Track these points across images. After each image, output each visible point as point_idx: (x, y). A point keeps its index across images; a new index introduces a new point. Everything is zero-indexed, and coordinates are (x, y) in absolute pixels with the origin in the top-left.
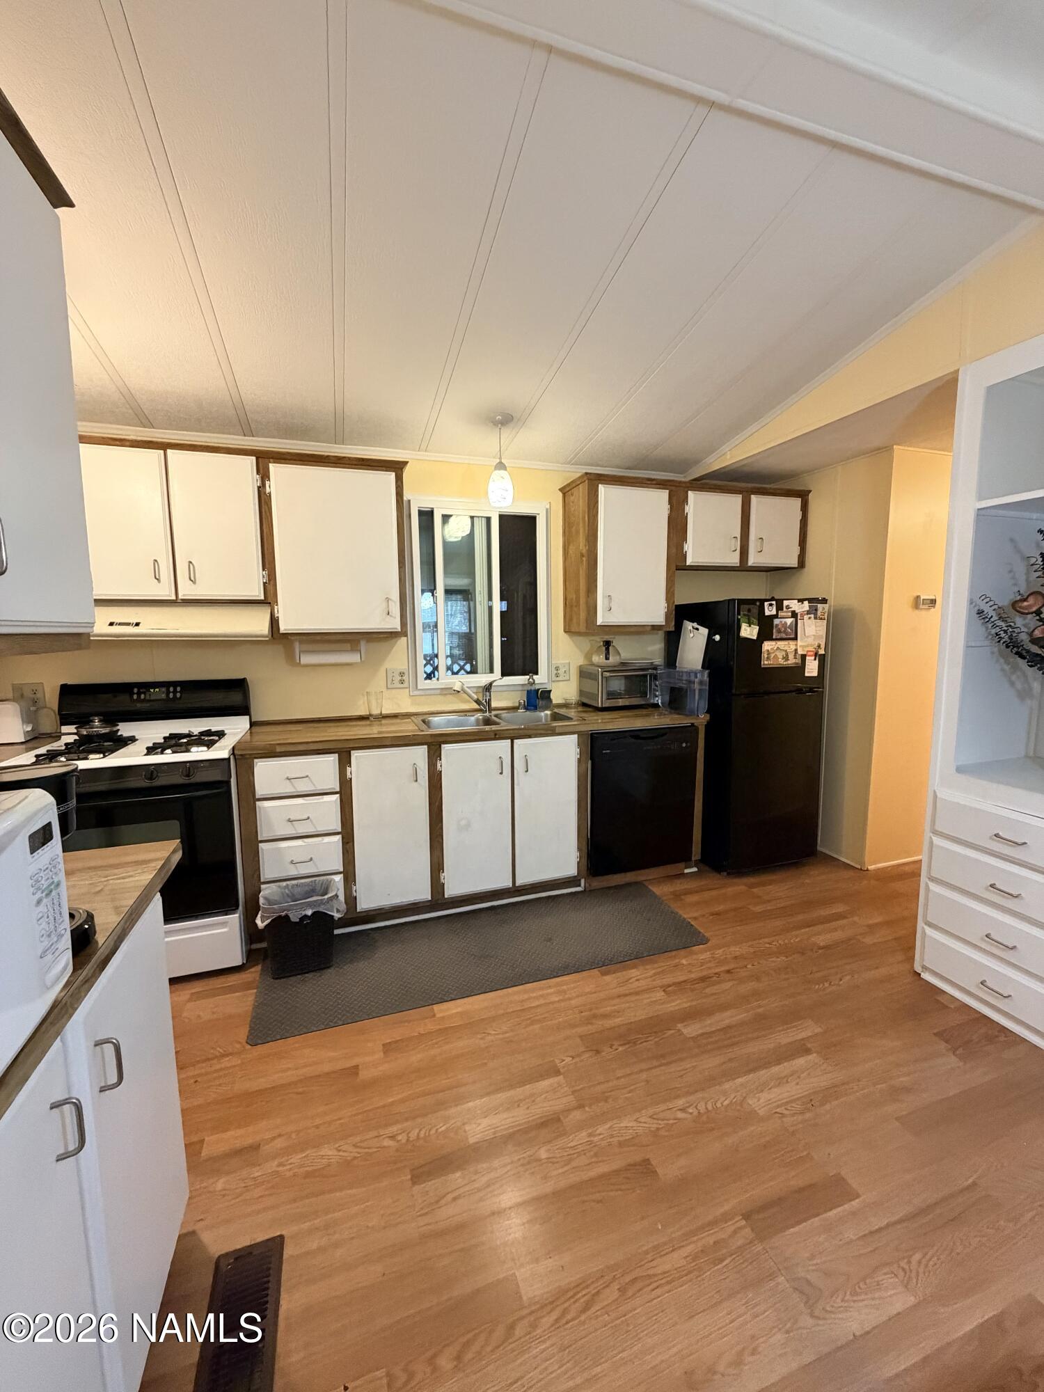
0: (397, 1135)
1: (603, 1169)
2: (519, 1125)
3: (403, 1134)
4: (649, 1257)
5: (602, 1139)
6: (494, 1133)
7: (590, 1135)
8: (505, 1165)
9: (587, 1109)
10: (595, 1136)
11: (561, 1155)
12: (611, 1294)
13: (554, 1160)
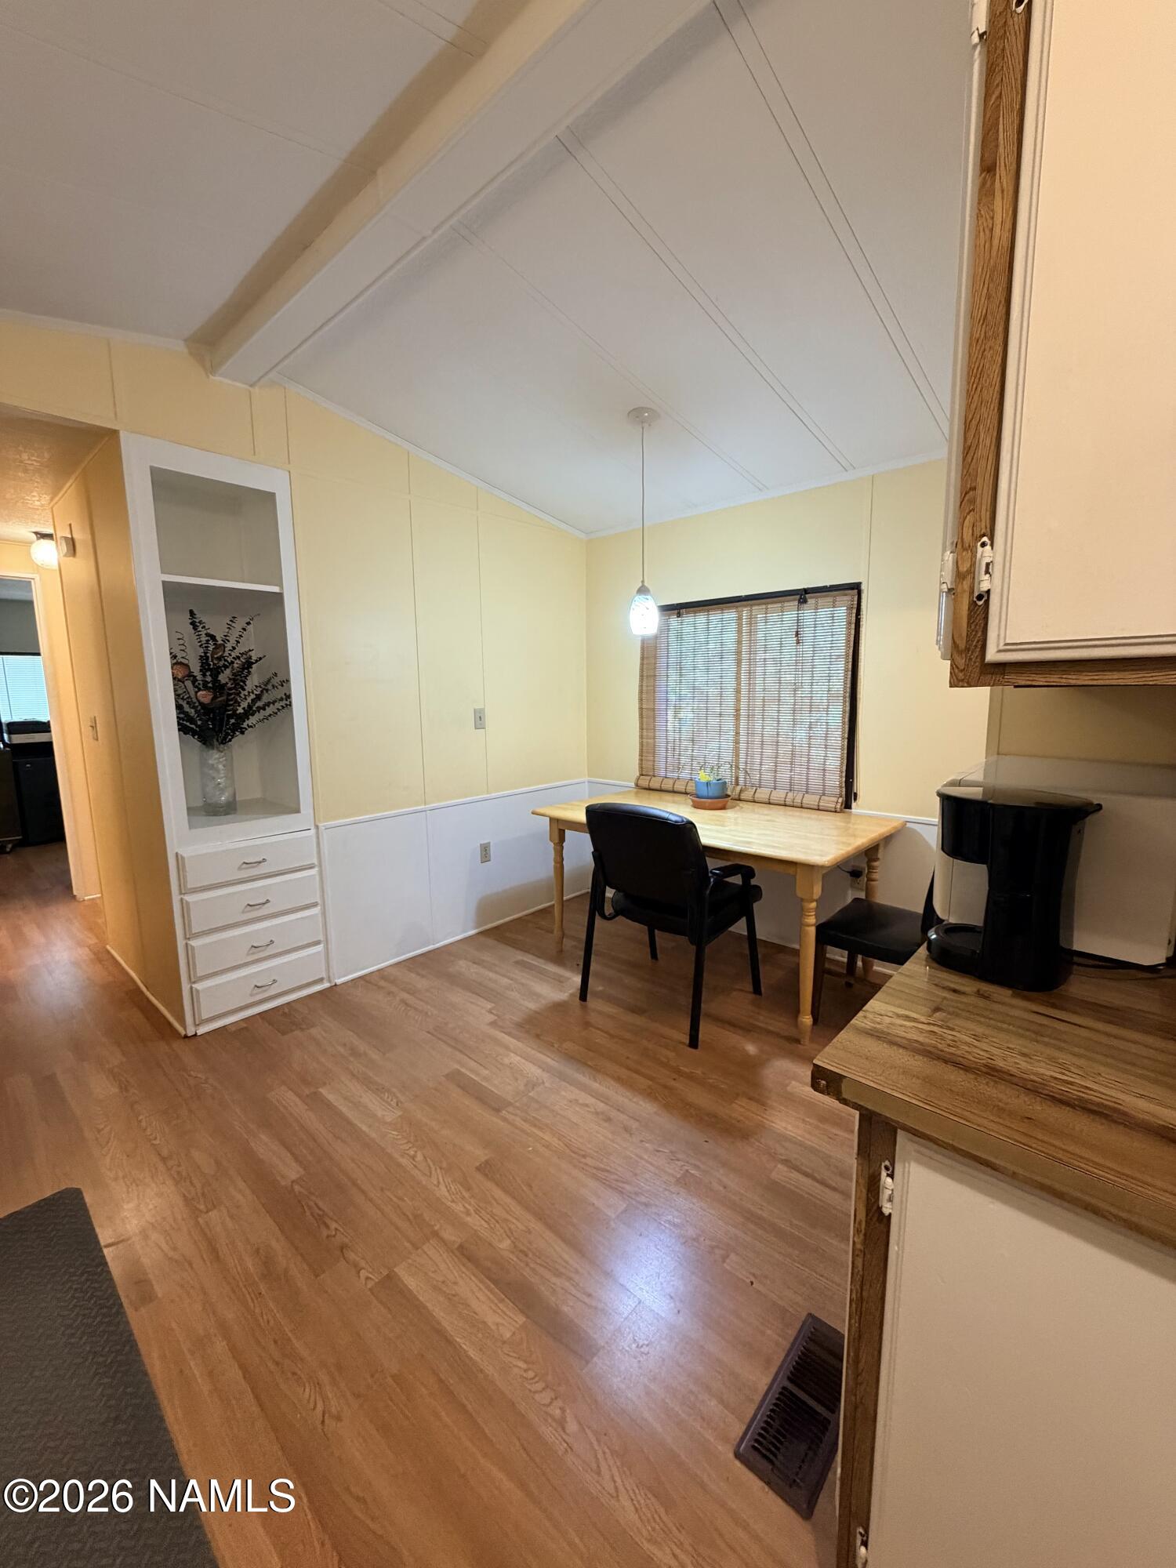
0: (554, 1420)
1: (498, 1193)
2: (481, 1281)
3: (551, 1412)
4: (554, 1148)
5: (470, 1204)
6: (502, 1301)
7: (468, 1213)
8: (533, 1270)
9: (436, 1228)
10: (468, 1210)
11: (500, 1229)
12: (589, 1161)
13: (508, 1231)
